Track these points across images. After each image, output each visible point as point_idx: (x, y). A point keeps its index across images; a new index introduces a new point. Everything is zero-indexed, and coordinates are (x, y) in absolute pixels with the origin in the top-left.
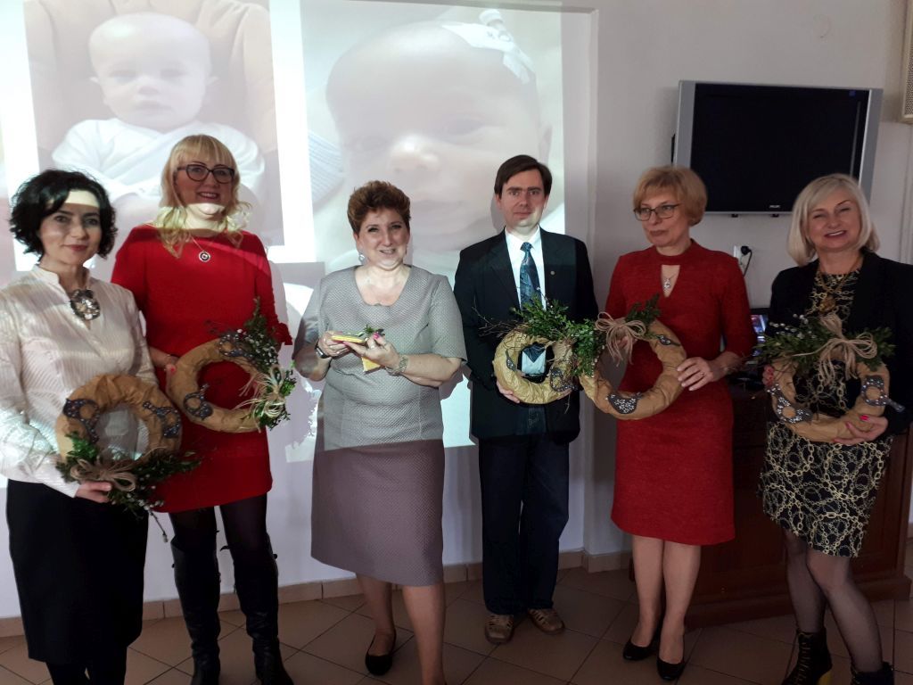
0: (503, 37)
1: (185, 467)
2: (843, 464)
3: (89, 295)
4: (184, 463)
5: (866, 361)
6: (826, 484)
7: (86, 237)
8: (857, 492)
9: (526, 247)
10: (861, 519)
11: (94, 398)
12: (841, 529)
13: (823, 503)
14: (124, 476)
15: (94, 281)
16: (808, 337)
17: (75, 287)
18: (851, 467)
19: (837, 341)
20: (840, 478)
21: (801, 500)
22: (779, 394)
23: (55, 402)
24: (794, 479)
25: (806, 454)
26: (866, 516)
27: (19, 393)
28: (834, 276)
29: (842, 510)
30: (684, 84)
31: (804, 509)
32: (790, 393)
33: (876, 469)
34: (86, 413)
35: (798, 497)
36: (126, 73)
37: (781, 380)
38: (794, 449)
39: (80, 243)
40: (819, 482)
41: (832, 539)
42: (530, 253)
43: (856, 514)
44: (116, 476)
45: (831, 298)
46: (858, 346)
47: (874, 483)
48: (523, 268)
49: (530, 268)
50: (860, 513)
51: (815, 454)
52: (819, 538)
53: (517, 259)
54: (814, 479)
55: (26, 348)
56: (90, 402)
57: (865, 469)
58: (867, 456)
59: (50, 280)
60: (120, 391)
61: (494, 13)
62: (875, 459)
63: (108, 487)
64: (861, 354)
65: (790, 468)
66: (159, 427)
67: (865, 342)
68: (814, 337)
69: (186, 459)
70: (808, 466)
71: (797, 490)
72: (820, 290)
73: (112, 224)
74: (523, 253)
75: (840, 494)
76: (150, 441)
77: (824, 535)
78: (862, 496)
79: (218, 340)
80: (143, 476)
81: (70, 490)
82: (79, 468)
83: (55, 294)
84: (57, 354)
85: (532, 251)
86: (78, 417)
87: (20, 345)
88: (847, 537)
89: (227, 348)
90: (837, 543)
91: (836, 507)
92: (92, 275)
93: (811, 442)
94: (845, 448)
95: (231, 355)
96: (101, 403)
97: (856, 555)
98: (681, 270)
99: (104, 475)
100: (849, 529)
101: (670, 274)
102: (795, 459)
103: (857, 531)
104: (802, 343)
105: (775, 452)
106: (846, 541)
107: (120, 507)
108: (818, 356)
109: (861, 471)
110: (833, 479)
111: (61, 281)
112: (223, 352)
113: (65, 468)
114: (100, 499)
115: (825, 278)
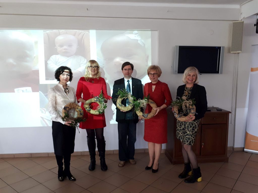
0: (138, 37)
1: (84, 121)
2: (189, 126)
3: (67, 89)
4: (84, 120)
5: (191, 105)
6: (186, 130)
7: (67, 78)
8: (192, 132)
9: (128, 81)
10: (193, 137)
11: (69, 107)
12: (189, 139)
13: (186, 134)
14: (73, 121)
15: (68, 86)
16: (180, 101)
17: (65, 87)
18: (191, 127)
19: (185, 101)
20: (189, 129)
21: (182, 134)
22: (175, 112)
23: (61, 108)
24: (181, 130)
25: (183, 124)
26: (194, 137)
27: (55, 106)
28: (188, 88)
29: (189, 135)
30: (176, 46)
31: (183, 136)
32: (177, 112)
33: (196, 127)
34: (67, 109)
35: (182, 133)
36: (61, 46)
37: (175, 110)
38: (181, 124)
39: (66, 79)
40: (185, 130)
41: (187, 141)
42: (129, 83)
43: (192, 136)
44: (72, 121)
45: (187, 92)
46: (189, 102)
47: (196, 130)
48: (127, 85)
49: (129, 85)
50: (193, 136)
51: (184, 124)
52: (185, 141)
53: (126, 84)
54: (184, 129)
55: (57, 98)
56: (68, 107)
57: (194, 127)
58: (194, 125)
59: (61, 86)
60: (73, 106)
61: (136, 32)
62: (196, 125)
63: (71, 122)
64: (190, 104)
65: (180, 128)
66: (79, 113)
67: (190, 101)
68: (181, 101)
69: (84, 119)
70: (183, 127)
71: (181, 132)
72: (186, 91)
73: (72, 76)
74: (128, 82)
75: (189, 132)
76: (78, 115)
77: (186, 141)
78: (193, 133)
79: (94, 98)
80: (76, 121)
81: (63, 123)
82: (66, 119)
83: (62, 89)
84: (62, 99)
85: (130, 82)
86: (66, 110)
87: (56, 97)
88: (190, 141)
89: (95, 99)
90: (188, 142)
91: (188, 135)
92: (68, 85)
93: (184, 122)
94: (190, 123)
95: (96, 101)
96: (70, 108)
97: (193, 145)
98: (156, 87)
99: (70, 120)
100: (191, 139)
101: (154, 87)
102: (181, 126)
103: (192, 140)
104: (179, 102)
105: (178, 124)
106: (190, 142)
107: (72, 127)
108: (182, 104)
109: (193, 128)
110: (187, 129)
111: (63, 86)
112: (94, 100)
113: (63, 119)
114: (69, 125)
115: (187, 88)
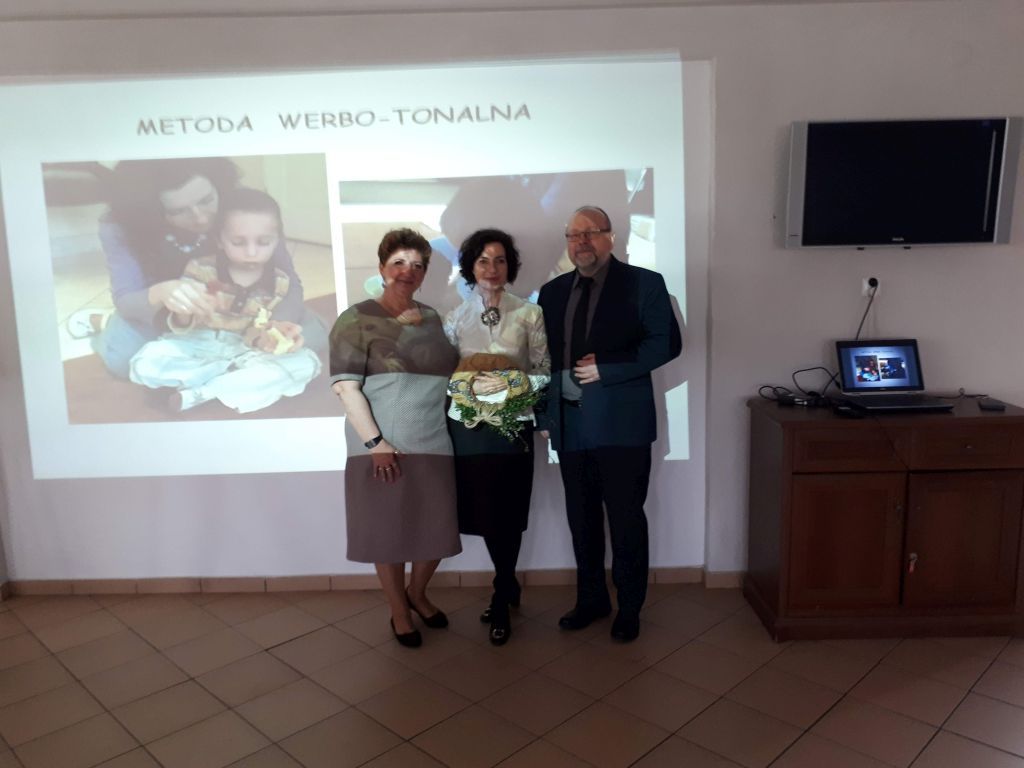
30: (796, 125)
